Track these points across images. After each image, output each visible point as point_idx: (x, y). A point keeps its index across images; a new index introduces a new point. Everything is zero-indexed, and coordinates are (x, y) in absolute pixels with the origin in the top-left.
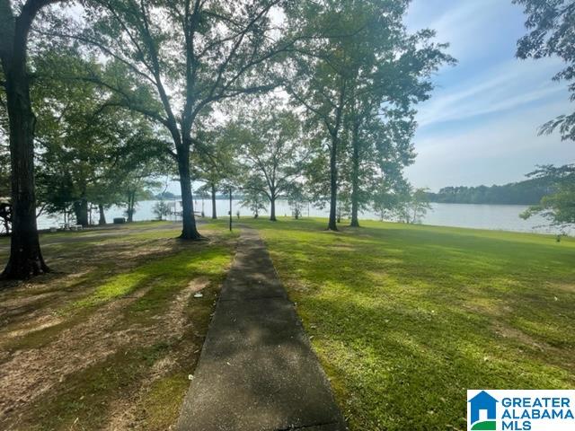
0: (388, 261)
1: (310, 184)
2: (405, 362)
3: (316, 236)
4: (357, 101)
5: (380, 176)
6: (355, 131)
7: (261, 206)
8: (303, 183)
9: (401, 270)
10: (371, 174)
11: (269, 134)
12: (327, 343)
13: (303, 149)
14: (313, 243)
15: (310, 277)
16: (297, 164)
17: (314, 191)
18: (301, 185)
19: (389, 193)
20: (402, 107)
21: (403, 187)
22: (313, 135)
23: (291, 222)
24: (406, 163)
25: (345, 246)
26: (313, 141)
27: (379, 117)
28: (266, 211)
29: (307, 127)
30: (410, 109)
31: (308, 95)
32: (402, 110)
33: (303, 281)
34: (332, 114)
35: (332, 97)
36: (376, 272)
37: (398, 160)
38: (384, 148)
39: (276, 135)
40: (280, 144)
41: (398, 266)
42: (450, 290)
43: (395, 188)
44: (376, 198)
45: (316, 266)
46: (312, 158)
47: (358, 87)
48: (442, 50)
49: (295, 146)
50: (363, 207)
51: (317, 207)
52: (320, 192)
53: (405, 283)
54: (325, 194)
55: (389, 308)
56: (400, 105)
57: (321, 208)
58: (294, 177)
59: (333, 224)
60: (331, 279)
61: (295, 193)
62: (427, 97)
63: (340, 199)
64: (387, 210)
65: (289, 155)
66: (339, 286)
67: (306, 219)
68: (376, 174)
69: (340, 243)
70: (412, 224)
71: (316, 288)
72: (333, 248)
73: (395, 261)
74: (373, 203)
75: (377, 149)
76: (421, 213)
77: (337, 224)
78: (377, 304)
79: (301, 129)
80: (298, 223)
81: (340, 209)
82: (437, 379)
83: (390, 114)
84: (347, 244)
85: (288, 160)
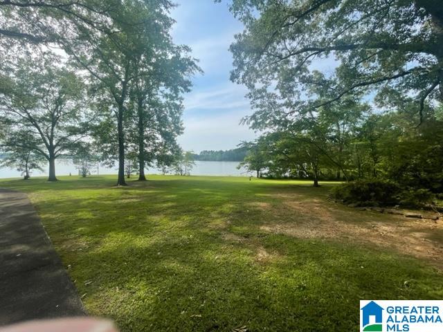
0: (165, 205)
1: (98, 145)
2: (169, 281)
3: (105, 192)
4: (141, 80)
5: (161, 141)
6: (140, 104)
7: (34, 166)
8: (91, 142)
9: (173, 210)
10: (153, 139)
11: (44, 90)
12: (102, 295)
13: (89, 111)
14: (100, 199)
15: (91, 234)
16: (82, 124)
17: (102, 150)
18: (89, 145)
19: (168, 154)
20: (174, 93)
21: (177, 150)
22: (99, 100)
23: (78, 181)
24: (178, 133)
25: (132, 198)
26: (98, 105)
27: (158, 96)
28: (43, 171)
29: (93, 91)
30: (179, 96)
31: (92, 62)
32: (174, 95)
33: (82, 239)
34: (119, 85)
35: (117, 71)
36: (156, 215)
37: (173, 131)
38: (163, 121)
39: (53, 92)
40: (59, 102)
41: (172, 207)
42: (202, 217)
43: (172, 150)
44: (158, 158)
45: (100, 221)
46: (100, 121)
47: (141, 69)
48: (196, 63)
49: (78, 107)
50: (149, 165)
51: (106, 166)
52: (109, 152)
53: (176, 219)
54: (114, 154)
55: (162, 242)
56: (173, 91)
57: (111, 166)
58: (79, 136)
59: (122, 180)
60: (114, 230)
61: (81, 152)
62: (189, 91)
63: (128, 158)
64: (166, 166)
65: (73, 114)
66: (121, 235)
68: (158, 139)
69: (128, 196)
70: (184, 175)
71: (96, 243)
72: (120, 201)
73: (170, 204)
74: (156, 161)
75: (157, 121)
76: (189, 168)
77: (126, 179)
78: (153, 242)
79: (86, 92)
80: (86, 181)
81: (129, 166)
82: (189, 284)
83: (166, 96)
84: (133, 196)
85: (71, 119)
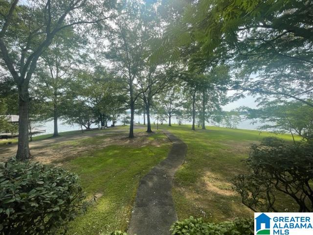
7: (164, 119)
16: (180, 102)
23: (178, 127)
59: (193, 128)
67: (184, 125)
76: (236, 124)
85: (176, 100)
